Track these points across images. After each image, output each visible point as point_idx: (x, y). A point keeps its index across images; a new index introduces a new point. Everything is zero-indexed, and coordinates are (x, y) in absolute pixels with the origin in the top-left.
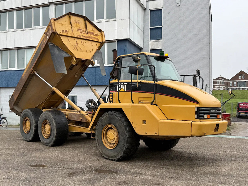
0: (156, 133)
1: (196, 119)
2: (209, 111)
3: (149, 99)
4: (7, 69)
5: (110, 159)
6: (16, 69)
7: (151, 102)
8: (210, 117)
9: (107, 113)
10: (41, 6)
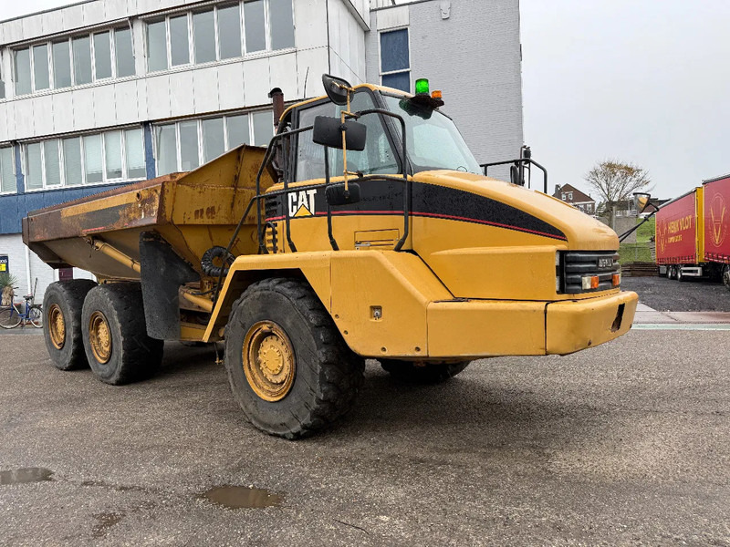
0: (418, 349)
1: (558, 292)
2: (594, 262)
3: (387, 235)
4: (41, 187)
5: (271, 431)
6: (62, 185)
7: (395, 243)
8: (600, 282)
9: (256, 287)
10: (110, 26)
